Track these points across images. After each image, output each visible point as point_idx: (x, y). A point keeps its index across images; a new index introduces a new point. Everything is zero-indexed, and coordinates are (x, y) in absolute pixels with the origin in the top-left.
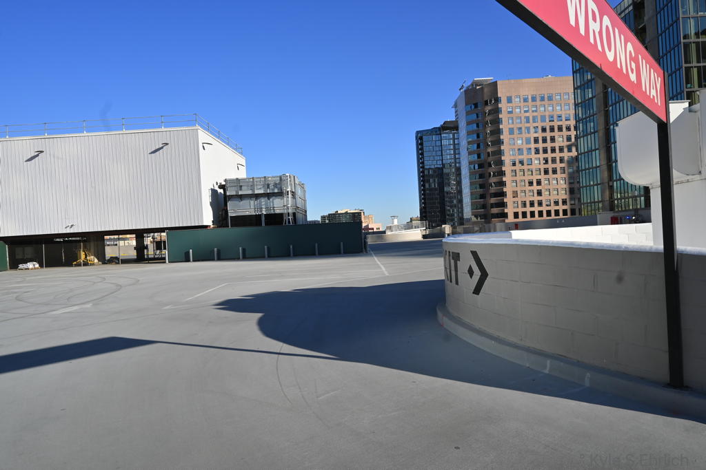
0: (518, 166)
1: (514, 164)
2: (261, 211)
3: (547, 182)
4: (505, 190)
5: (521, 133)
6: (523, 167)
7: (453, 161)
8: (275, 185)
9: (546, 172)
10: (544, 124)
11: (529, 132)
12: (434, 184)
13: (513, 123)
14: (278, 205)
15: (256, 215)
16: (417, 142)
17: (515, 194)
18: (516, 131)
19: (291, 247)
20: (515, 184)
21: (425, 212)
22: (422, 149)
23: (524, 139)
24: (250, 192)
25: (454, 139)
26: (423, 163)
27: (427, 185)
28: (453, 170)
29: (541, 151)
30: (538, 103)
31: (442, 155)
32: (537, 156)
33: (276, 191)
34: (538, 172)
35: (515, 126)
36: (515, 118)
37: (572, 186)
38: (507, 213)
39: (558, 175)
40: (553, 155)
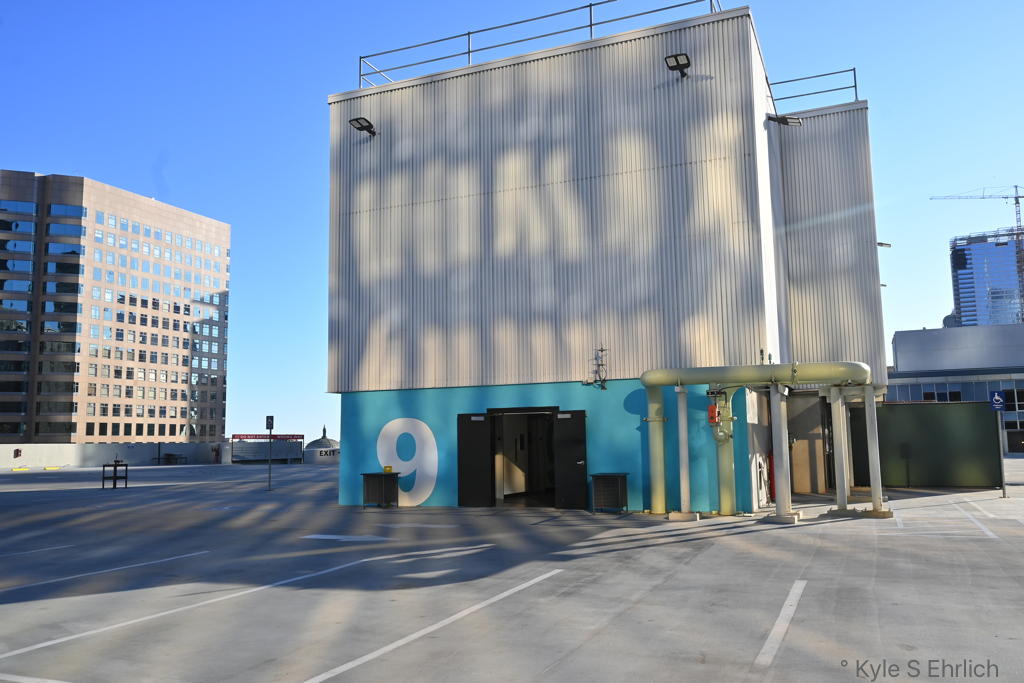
0: (102, 340)
3: (141, 375)
4: (76, 379)
5: (111, 281)
9: (142, 358)
10: (146, 276)
11: (124, 284)
13: (101, 260)
17: (92, 391)
18: (105, 276)
20: (93, 371)
23: (115, 294)
29: (138, 319)
34: (130, 356)
35: (104, 267)
36: (104, 253)
37: (174, 386)
38: (75, 424)
39: (158, 366)
40: (154, 330)
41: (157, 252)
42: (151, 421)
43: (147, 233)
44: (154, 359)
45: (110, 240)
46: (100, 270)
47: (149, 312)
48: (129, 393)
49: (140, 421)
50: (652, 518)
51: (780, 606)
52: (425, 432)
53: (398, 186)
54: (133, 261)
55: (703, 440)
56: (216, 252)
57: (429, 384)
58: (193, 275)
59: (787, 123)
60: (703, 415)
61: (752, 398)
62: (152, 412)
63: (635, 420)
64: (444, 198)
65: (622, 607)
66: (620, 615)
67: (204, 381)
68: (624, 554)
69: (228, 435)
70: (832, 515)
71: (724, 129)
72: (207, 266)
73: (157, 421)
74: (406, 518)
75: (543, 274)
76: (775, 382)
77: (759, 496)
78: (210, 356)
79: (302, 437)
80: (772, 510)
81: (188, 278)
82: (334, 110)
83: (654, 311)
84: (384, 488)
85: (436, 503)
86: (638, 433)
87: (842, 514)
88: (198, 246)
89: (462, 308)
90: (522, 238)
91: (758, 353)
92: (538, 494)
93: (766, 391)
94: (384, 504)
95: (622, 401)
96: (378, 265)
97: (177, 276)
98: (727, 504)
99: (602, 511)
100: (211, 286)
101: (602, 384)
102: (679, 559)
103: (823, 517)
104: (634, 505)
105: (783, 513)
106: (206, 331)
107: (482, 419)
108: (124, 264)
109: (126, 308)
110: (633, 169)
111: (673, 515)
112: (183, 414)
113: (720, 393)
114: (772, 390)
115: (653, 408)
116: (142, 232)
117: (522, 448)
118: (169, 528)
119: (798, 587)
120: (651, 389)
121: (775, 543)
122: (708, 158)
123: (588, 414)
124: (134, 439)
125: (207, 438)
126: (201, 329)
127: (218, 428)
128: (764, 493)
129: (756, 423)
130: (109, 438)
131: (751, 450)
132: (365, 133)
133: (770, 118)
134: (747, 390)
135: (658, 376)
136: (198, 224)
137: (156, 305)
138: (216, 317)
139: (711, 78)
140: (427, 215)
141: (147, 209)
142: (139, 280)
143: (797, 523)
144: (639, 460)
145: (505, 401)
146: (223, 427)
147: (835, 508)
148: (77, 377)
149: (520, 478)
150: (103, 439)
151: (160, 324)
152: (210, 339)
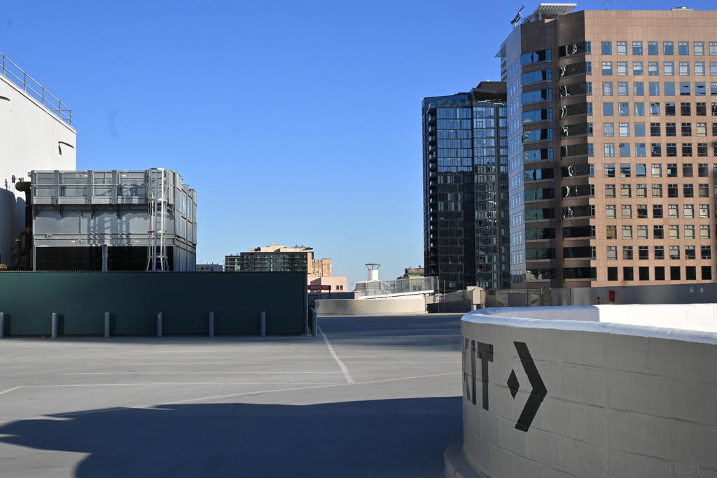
0: (619, 178)
1: (611, 174)
2: (102, 240)
3: (673, 212)
4: (592, 222)
5: (626, 114)
6: (628, 181)
7: (494, 160)
8: (135, 189)
9: (673, 192)
10: (670, 99)
11: (641, 113)
12: (454, 204)
13: (611, 94)
14: (138, 231)
15: (91, 248)
16: (425, 120)
17: (612, 233)
18: (617, 110)
19: (160, 317)
20: (611, 213)
21: (435, 259)
22: (434, 134)
23: (632, 127)
24: (82, 201)
25: (497, 118)
26: (434, 161)
27: (441, 206)
28: (494, 178)
29: (664, 151)
30: (661, 57)
31: (473, 148)
32: (656, 160)
33: (135, 200)
34: (657, 192)
35: (617, 100)
36: (615, 84)
38: (595, 269)
40: (687, 160)
41: (684, 69)
42: (691, 263)
43: (669, 50)
44: (688, 192)
45: (622, 69)
46: (611, 104)
47: (679, 140)
48: (658, 233)
49: (675, 263)
54: (653, 86)
62: (690, 253)
116: (661, 51)
137: (687, 130)
148: (594, 220)
151: (695, 152)
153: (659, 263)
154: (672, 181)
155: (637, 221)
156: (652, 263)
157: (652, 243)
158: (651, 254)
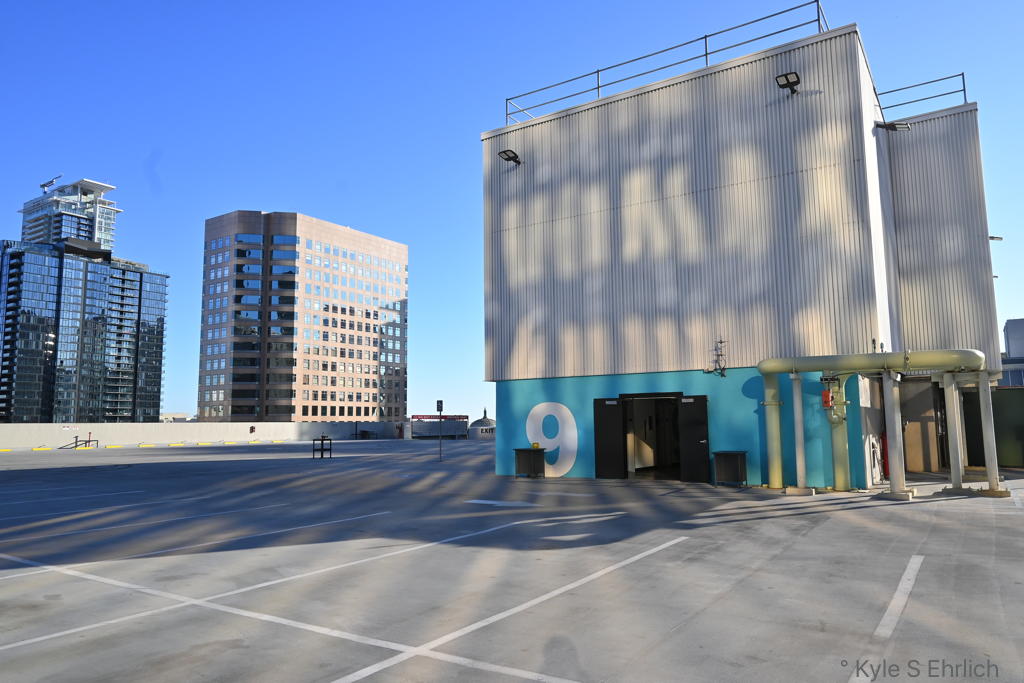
0: (312, 341)
3: (342, 368)
4: (294, 372)
5: (319, 294)
9: (343, 354)
10: (344, 289)
11: (328, 296)
13: (310, 278)
17: (306, 381)
18: (314, 291)
20: (306, 365)
27: (20, 344)
29: (339, 324)
32: (334, 329)
34: (334, 353)
35: (313, 283)
36: (313, 271)
37: (367, 376)
38: (294, 407)
39: (355, 360)
40: (352, 332)
41: (352, 270)
42: (350, 404)
43: (345, 255)
44: (351, 355)
45: (317, 261)
46: (310, 285)
47: (347, 318)
48: (333, 382)
49: (342, 404)
50: (770, 492)
51: (898, 579)
52: (566, 414)
53: (539, 206)
54: (335, 277)
55: (817, 422)
56: (397, 268)
57: (569, 373)
58: (380, 287)
59: (895, 129)
60: (817, 400)
61: (864, 384)
62: (350, 397)
63: (752, 405)
64: (578, 214)
65: (743, 574)
66: (741, 581)
67: (390, 372)
68: (744, 524)
69: (409, 415)
70: (946, 493)
71: (832, 137)
72: (391, 279)
73: (355, 404)
74: (550, 487)
75: (665, 275)
76: (888, 369)
77: (873, 474)
78: (394, 352)
79: (467, 417)
80: (886, 487)
81: (376, 289)
82: (486, 146)
83: (769, 306)
84: (532, 461)
85: (576, 475)
86: (755, 417)
87: (957, 492)
88: (383, 264)
89: (595, 307)
90: (646, 244)
91: (870, 342)
92: (666, 468)
93: (878, 378)
94: (533, 475)
95: (740, 386)
96: (524, 272)
97: (368, 288)
98: (841, 480)
99: (723, 484)
100: (393, 296)
101: (722, 372)
102: (796, 531)
103: (937, 495)
104: (753, 479)
105: (897, 490)
106: (390, 332)
107: (615, 403)
108: (327, 281)
109: (330, 315)
110: (748, 179)
111: (790, 490)
112: (375, 399)
113: (833, 379)
114: (885, 376)
115: (770, 393)
116: (341, 254)
117: (651, 428)
118: (359, 492)
119: (915, 563)
120: (767, 377)
121: (890, 519)
122: (818, 165)
123: (709, 399)
124: (338, 418)
125: (393, 418)
126: (387, 330)
127: (401, 410)
128: (877, 470)
129: (869, 406)
130: (319, 418)
131: (864, 431)
132: (512, 163)
133: (878, 125)
134: (860, 377)
135: (773, 365)
136: (383, 246)
137: (352, 311)
138: (398, 321)
139: (820, 93)
140: (564, 229)
141: (343, 236)
142: (339, 292)
143: (911, 500)
144: (757, 438)
145: (634, 387)
146: (405, 409)
147: (950, 486)
148: (295, 370)
149: (648, 453)
150: (315, 418)
151: (356, 327)
152: (394, 338)
153: (333, 404)
154: (343, 346)
155: (322, 373)
156: (329, 403)
157: (329, 389)
158: (329, 397)
